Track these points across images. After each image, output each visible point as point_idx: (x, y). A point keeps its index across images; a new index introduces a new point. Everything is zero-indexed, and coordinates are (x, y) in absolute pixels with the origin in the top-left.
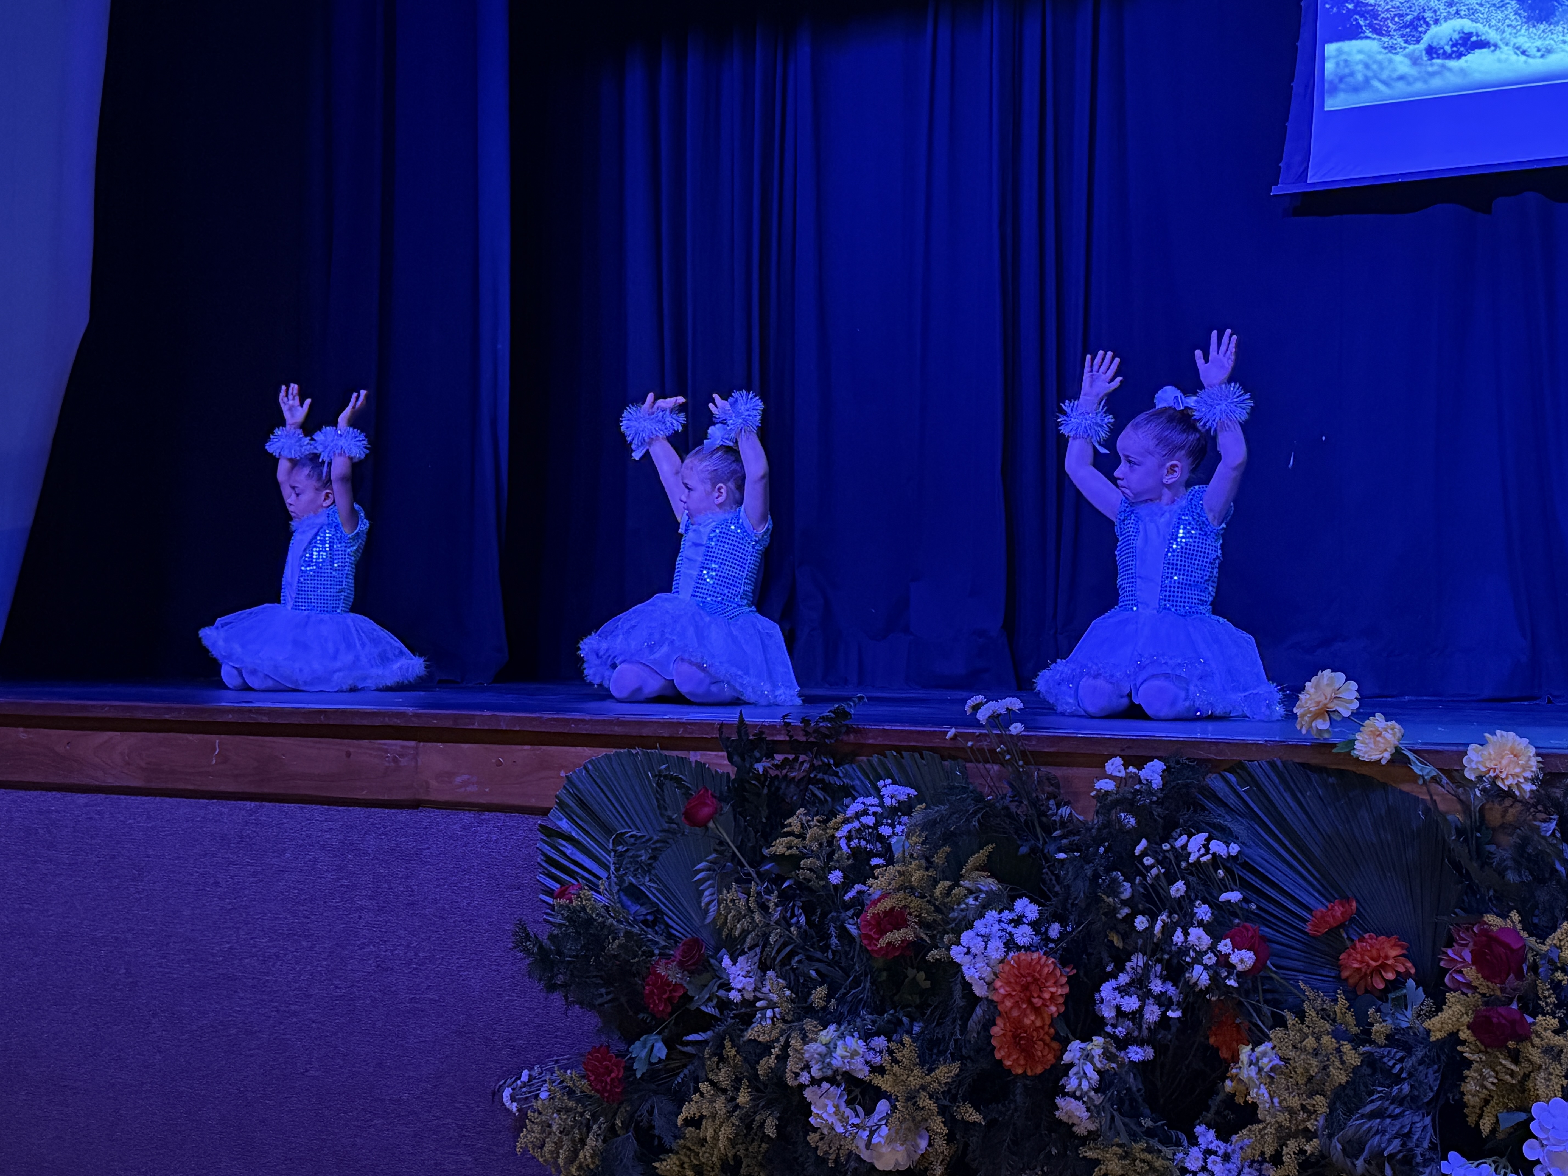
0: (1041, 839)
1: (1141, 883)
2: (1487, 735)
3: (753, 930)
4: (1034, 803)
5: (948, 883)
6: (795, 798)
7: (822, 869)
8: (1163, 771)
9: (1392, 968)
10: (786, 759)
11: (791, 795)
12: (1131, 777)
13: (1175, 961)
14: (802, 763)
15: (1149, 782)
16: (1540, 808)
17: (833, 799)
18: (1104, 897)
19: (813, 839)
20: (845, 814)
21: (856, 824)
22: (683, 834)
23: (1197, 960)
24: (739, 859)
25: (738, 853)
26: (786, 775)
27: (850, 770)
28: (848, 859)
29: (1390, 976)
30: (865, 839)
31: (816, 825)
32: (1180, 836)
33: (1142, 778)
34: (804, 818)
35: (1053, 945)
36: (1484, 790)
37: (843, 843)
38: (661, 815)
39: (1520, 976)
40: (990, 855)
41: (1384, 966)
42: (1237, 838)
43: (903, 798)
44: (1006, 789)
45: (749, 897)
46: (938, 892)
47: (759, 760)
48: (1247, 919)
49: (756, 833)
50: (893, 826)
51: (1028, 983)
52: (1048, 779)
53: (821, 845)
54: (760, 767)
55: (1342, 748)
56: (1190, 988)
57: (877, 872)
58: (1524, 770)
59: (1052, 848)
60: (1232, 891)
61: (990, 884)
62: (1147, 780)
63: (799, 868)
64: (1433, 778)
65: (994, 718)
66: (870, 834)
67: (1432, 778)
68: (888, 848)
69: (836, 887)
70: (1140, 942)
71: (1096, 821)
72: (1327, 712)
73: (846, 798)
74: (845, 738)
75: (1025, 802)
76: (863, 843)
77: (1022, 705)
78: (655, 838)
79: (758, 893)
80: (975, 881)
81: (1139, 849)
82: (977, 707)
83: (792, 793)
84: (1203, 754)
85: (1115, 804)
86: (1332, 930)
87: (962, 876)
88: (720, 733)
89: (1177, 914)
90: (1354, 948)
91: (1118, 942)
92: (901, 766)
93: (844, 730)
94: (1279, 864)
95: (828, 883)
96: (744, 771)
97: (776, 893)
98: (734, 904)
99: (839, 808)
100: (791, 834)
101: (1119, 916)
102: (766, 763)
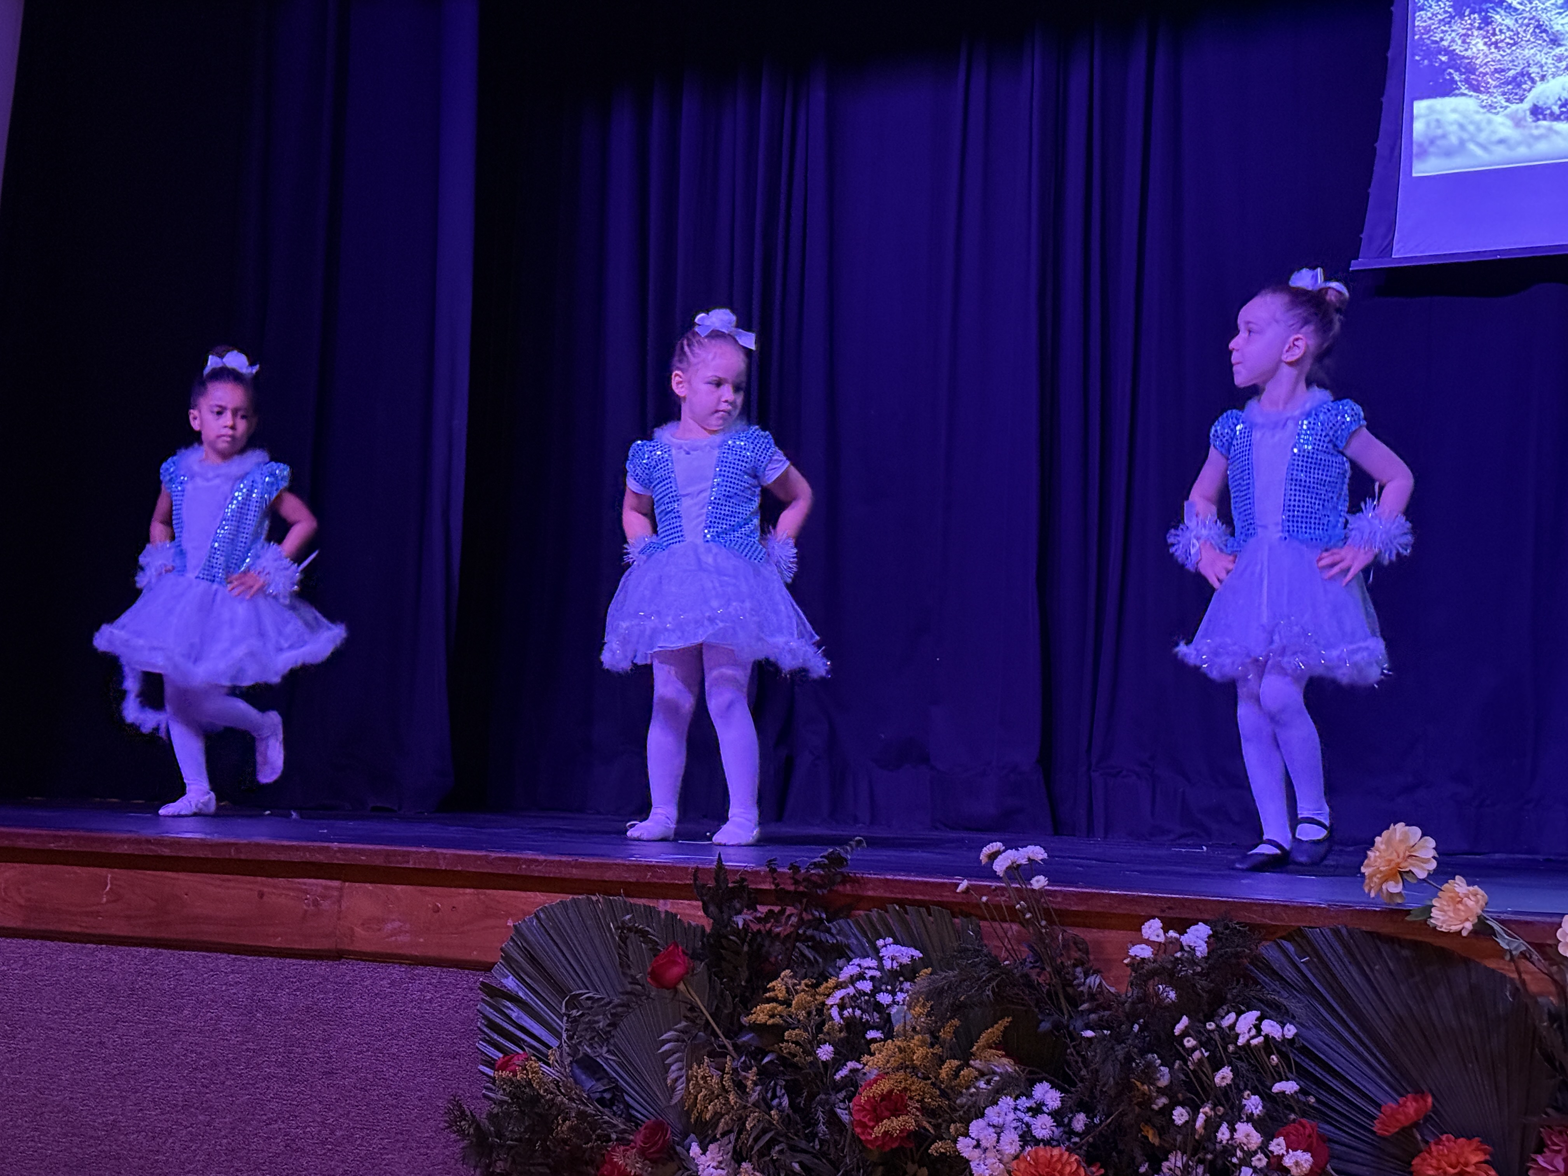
0: (1065, 1011)
1: (1181, 1069)
3: (727, 1114)
4: (1058, 971)
5: (956, 1063)
6: (780, 957)
7: (810, 1042)
8: (1209, 937)
10: (771, 911)
11: (775, 954)
12: (1171, 942)
13: (1220, 1162)
14: (790, 916)
15: (1193, 949)
17: (824, 959)
18: (1138, 1084)
19: (800, 1007)
20: (838, 978)
21: (851, 990)
22: (648, 997)
23: (1246, 1161)
24: (713, 1028)
25: (712, 1022)
26: (770, 929)
27: (846, 928)
28: (841, 1031)
30: (860, 1008)
31: (803, 990)
32: (1227, 1014)
33: (1184, 944)
34: (790, 982)
35: (1077, 1140)
37: (835, 1012)
38: (624, 974)
40: (1006, 1031)
42: (1294, 1017)
43: (906, 960)
44: (1026, 953)
45: (724, 1073)
46: (944, 1073)
47: (739, 912)
48: (1304, 1114)
49: (734, 998)
50: (893, 993)
52: (1075, 943)
53: (809, 1013)
54: (739, 921)
55: (1417, 916)
57: (873, 1047)
59: (1079, 1023)
60: (1288, 1080)
61: (1004, 1065)
62: (1190, 947)
63: (783, 1041)
64: (1523, 954)
65: (1014, 870)
66: (866, 1002)
67: (1521, 953)
68: (888, 1019)
69: (825, 1064)
70: (1179, 1138)
71: (1129, 995)
72: (1400, 873)
73: (840, 959)
74: (841, 888)
75: (1049, 969)
76: (858, 1013)
77: (1045, 856)
78: (616, 1001)
79: (735, 1070)
80: (987, 1061)
81: (1179, 1029)
82: (993, 856)
83: (776, 951)
84: (1256, 919)
85: (1153, 974)
86: (1403, 1129)
87: (973, 1054)
88: (695, 880)
89: (1223, 1106)
90: (1430, 1153)
91: (1153, 1138)
92: (903, 922)
93: (839, 878)
94: (1343, 1050)
95: (817, 1059)
96: (722, 925)
97: (755, 1069)
98: (706, 1082)
99: (830, 970)
100: (774, 1000)
101: (1155, 1107)
102: (748, 916)
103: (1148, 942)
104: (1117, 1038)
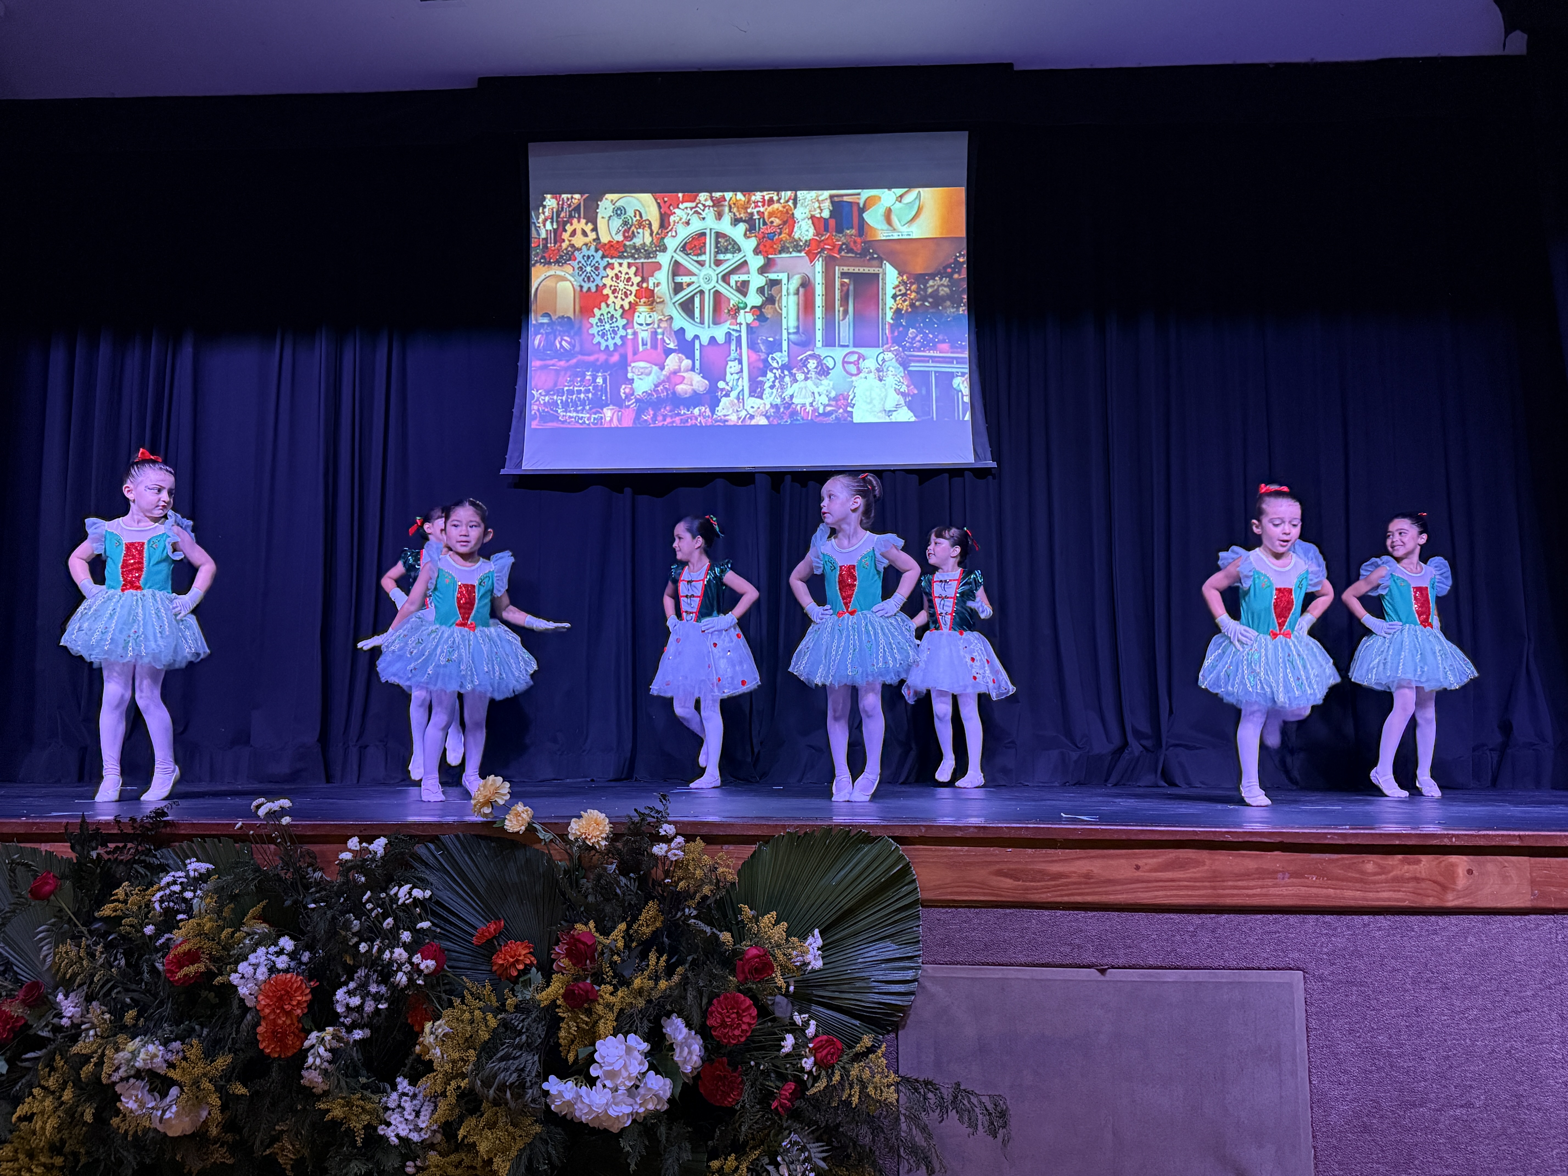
0: (300, 895)
1: (365, 920)
2: (582, 813)
3: (82, 973)
5: (230, 930)
6: (122, 874)
7: (139, 925)
8: (386, 845)
9: (522, 962)
12: (363, 850)
13: (386, 970)
14: (129, 849)
15: (376, 853)
16: (610, 855)
17: (152, 874)
18: (341, 931)
19: (133, 904)
20: (160, 884)
21: (167, 892)
22: (30, 905)
23: (399, 969)
24: (74, 921)
25: (73, 917)
26: (117, 858)
27: (166, 853)
28: (160, 916)
29: (521, 967)
30: (173, 901)
31: (137, 894)
32: (395, 886)
33: (371, 850)
34: (128, 889)
35: (303, 967)
36: (579, 847)
37: (157, 906)
38: (13, 892)
39: (593, 960)
40: (264, 908)
41: (517, 961)
42: (432, 884)
43: (203, 871)
44: (278, 862)
45: (80, 948)
46: (223, 936)
47: (96, 849)
48: (435, 937)
49: (90, 902)
50: (194, 891)
51: (282, 995)
52: (308, 853)
53: (140, 907)
54: (94, 854)
55: (499, 825)
56: (394, 987)
57: (181, 924)
58: (602, 833)
59: (309, 899)
60: (426, 920)
61: (262, 928)
62: (374, 851)
63: (121, 925)
64: (551, 841)
65: (271, 814)
66: (177, 898)
68: (190, 907)
69: (150, 936)
70: (363, 960)
71: (338, 880)
72: (490, 802)
73: (162, 872)
74: (164, 830)
75: (291, 870)
76: (172, 904)
77: (291, 805)
78: (7, 909)
79: (88, 946)
80: (252, 926)
81: (366, 897)
82: (258, 807)
83: (120, 871)
84: (413, 832)
85: (351, 868)
86: (488, 940)
87: (244, 924)
88: (66, 829)
89: (388, 939)
90: (501, 951)
91: (350, 961)
92: (204, 848)
93: (162, 824)
94: (459, 900)
95: (144, 934)
96: (83, 858)
97: (101, 944)
98: (67, 955)
99: (156, 880)
100: (118, 900)
101: (351, 944)
102: (101, 850)
103: (350, 851)
104: (329, 907)
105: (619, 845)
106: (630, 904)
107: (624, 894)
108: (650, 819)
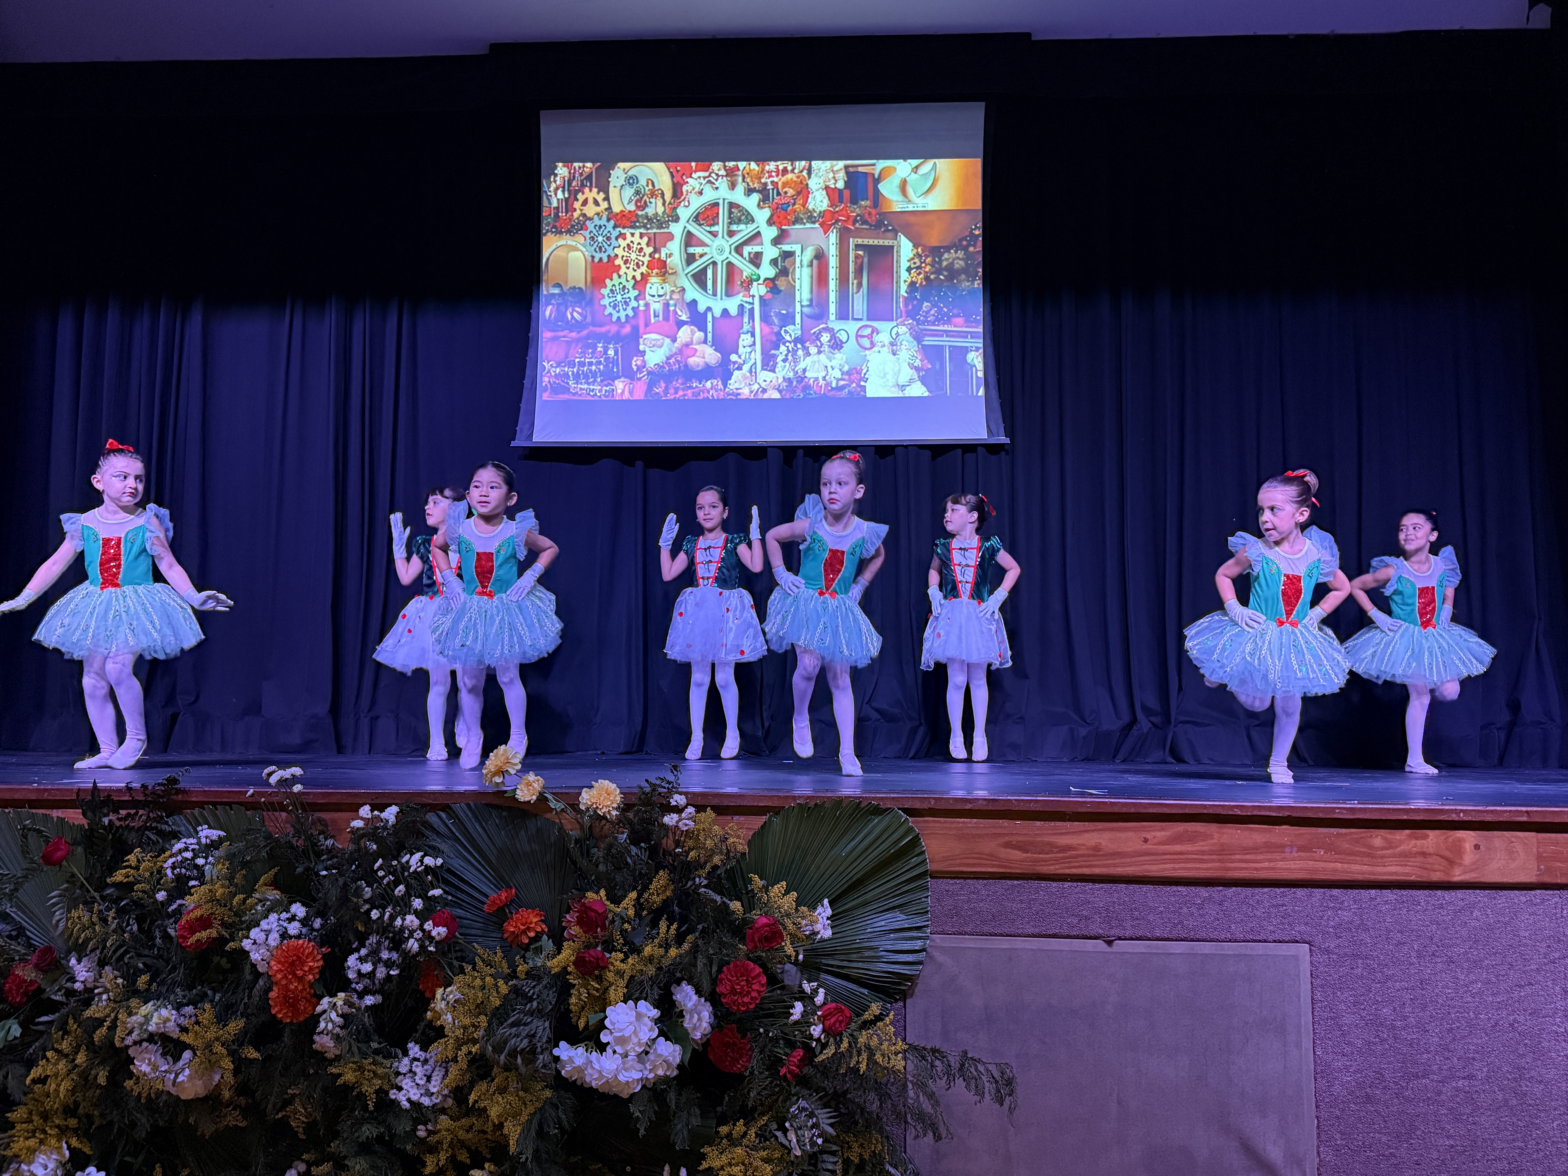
0: (312, 861)
1: (377, 888)
2: (593, 783)
3: (95, 938)
4: (309, 838)
5: (242, 896)
6: (134, 841)
7: (151, 891)
8: (398, 813)
9: (533, 929)
12: (375, 818)
13: (397, 937)
14: (141, 816)
15: (387, 821)
16: (621, 825)
17: (164, 841)
18: (353, 898)
19: (145, 870)
20: (172, 851)
21: (179, 858)
22: (42, 871)
23: (411, 935)
24: (87, 888)
25: (85, 882)
26: (128, 824)
27: (178, 820)
28: (172, 882)
29: (532, 934)
30: (185, 868)
31: (149, 860)
32: (406, 854)
33: (383, 818)
34: (140, 855)
35: (315, 934)
36: (590, 816)
37: (169, 872)
38: (25, 857)
39: (604, 928)
40: (276, 875)
41: (529, 929)
42: (443, 853)
43: (215, 838)
44: (290, 830)
45: (93, 914)
46: (234, 903)
47: (108, 815)
48: (446, 905)
49: (102, 867)
50: (206, 858)
51: (294, 961)
52: (320, 821)
53: (152, 873)
54: (106, 821)
55: (510, 794)
56: (405, 954)
57: (192, 891)
58: (613, 803)
59: (320, 867)
60: (437, 888)
61: (274, 895)
62: (385, 819)
63: (133, 891)
64: (563, 809)
65: (282, 782)
66: (189, 864)
68: (202, 874)
69: (162, 902)
70: (375, 926)
71: (350, 848)
72: (502, 771)
73: (174, 839)
74: (175, 797)
75: (303, 837)
76: (183, 871)
77: (302, 772)
78: (19, 875)
79: (100, 911)
80: (263, 893)
81: (377, 865)
82: (270, 774)
83: (132, 838)
84: (425, 800)
85: (363, 836)
86: (499, 908)
87: (256, 890)
88: (78, 796)
89: (400, 906)
90: (512, 919)
91: (361, 928)
92: (215, 816)
93: (174, 791)
94: (470, 868)
95: (156, 900)
96: (95, 824)
97: (114, 910)
98: (80, 920)
99: (167, 846)
100: (130, 867)
101: (362, 910)
102: (113, 817)
103: (362, 819)
104: (340, 873)
105: (630, 815)
106: (640, 873)
107: (635, 863)
108: (661, 790)
